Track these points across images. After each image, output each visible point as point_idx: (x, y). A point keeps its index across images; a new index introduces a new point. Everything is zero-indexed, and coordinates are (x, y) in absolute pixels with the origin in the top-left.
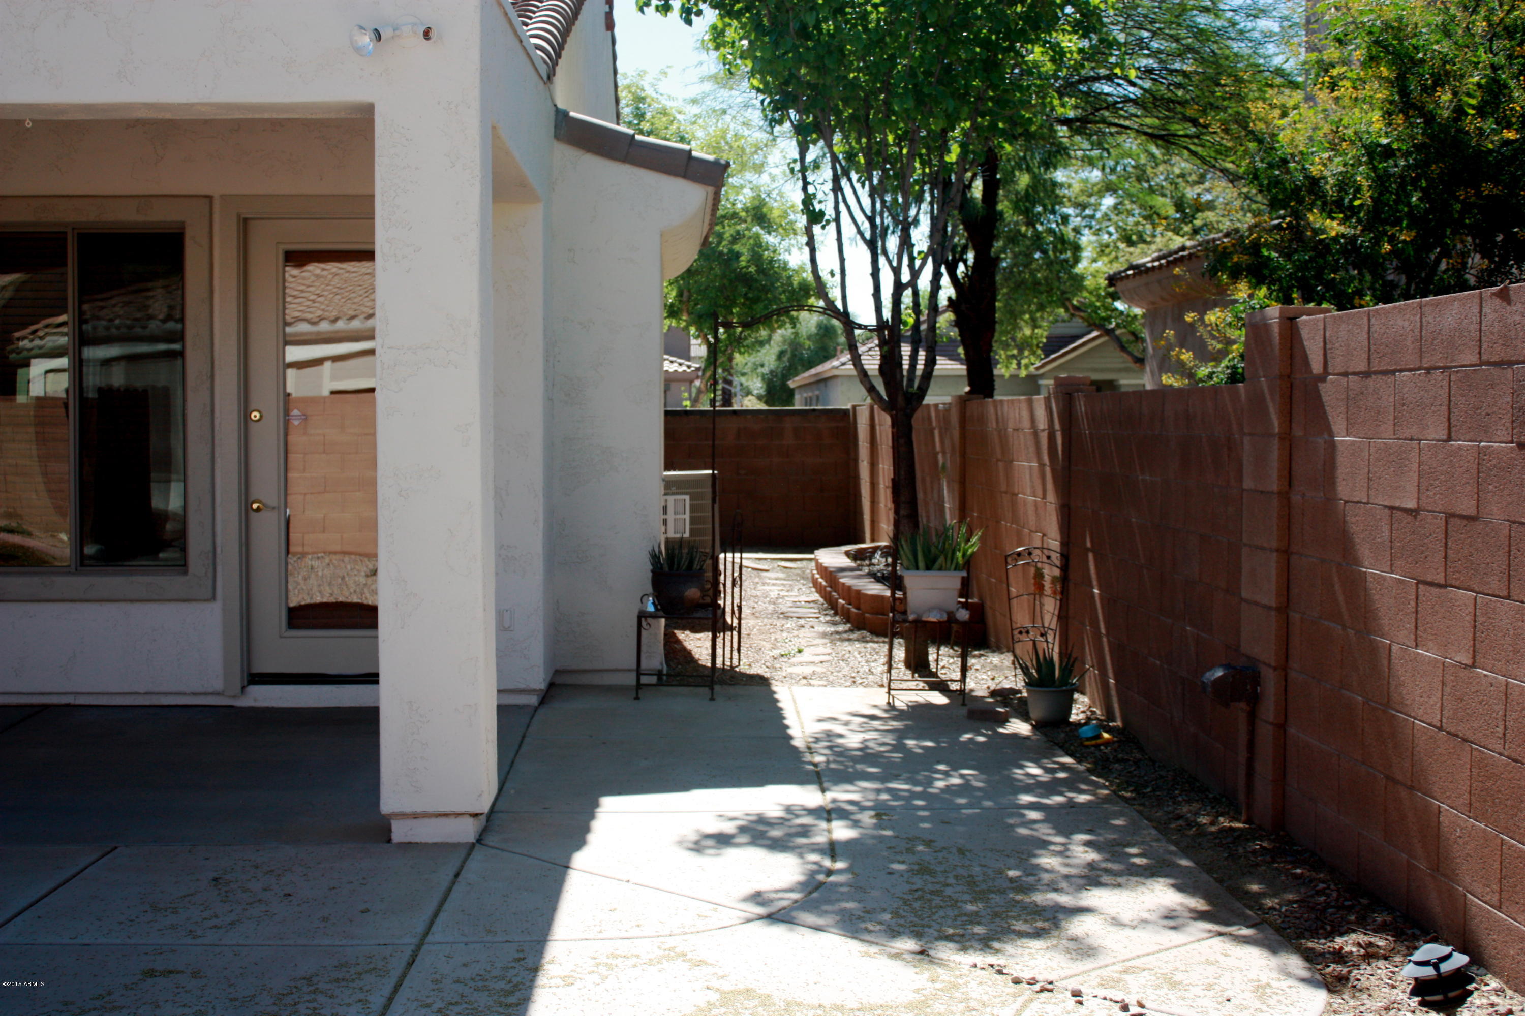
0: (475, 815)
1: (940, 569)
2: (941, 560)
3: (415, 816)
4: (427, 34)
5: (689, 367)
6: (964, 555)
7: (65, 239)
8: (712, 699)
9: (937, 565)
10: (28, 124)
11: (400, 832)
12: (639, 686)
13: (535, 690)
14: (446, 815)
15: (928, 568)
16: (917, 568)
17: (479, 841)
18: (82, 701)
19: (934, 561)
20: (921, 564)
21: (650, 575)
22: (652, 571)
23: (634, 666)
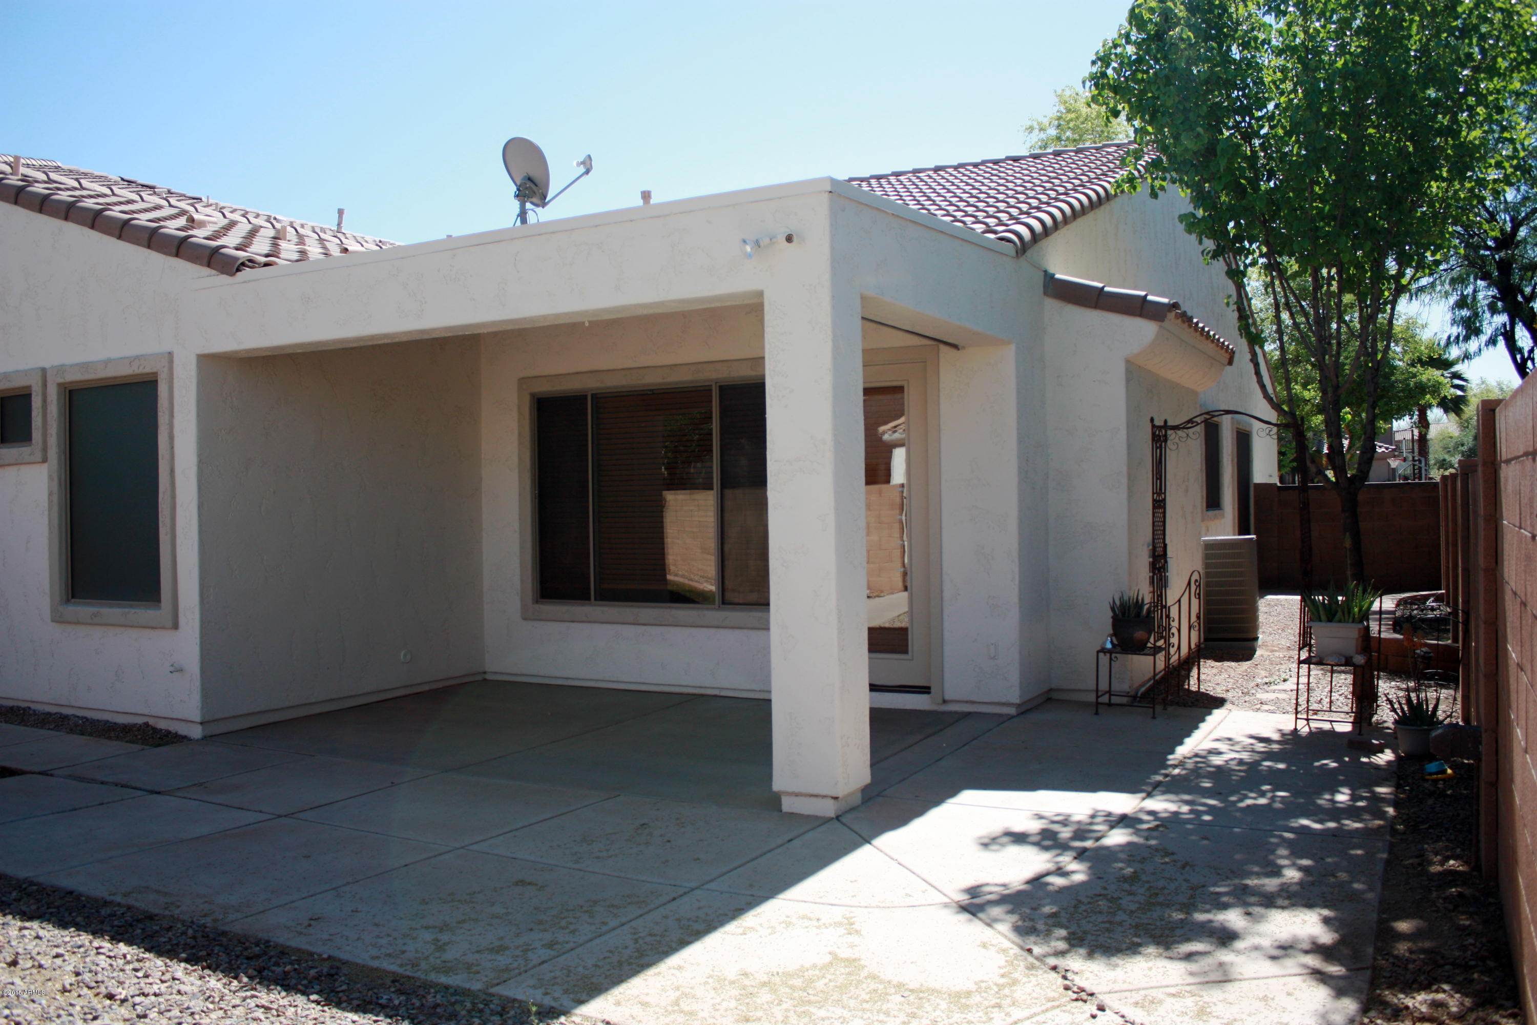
0: (836, 798)
1: (1340, 621)
2: (1339, 614)
3: (797, 795)
4: (789, 239)
5: (1387, 449)
6: (1360, 610)
7: (711, 390)
8: (1154, 718)
9: (1336, 618)
10: (587, 324)
11: (788, 805)
12: (1097, 703)
13: (1013, 704)
14: (816, 796)
15: (1330, 620)
16: (1320, 620)
17: (838, 818)
18: (723, 693)
19: (1334, 615)
20: (1323, 617)
21: (1110, 621)
22: (1112, 617)
23: (1094, 687)
